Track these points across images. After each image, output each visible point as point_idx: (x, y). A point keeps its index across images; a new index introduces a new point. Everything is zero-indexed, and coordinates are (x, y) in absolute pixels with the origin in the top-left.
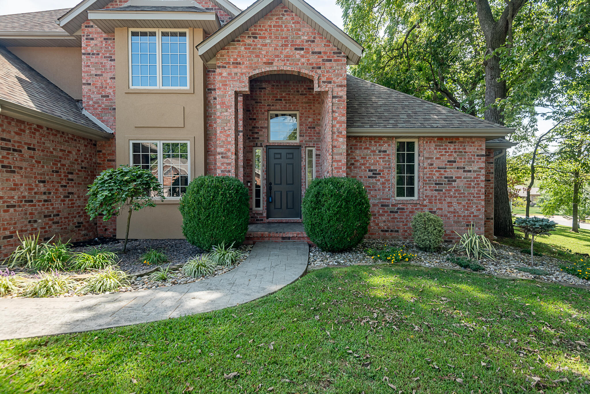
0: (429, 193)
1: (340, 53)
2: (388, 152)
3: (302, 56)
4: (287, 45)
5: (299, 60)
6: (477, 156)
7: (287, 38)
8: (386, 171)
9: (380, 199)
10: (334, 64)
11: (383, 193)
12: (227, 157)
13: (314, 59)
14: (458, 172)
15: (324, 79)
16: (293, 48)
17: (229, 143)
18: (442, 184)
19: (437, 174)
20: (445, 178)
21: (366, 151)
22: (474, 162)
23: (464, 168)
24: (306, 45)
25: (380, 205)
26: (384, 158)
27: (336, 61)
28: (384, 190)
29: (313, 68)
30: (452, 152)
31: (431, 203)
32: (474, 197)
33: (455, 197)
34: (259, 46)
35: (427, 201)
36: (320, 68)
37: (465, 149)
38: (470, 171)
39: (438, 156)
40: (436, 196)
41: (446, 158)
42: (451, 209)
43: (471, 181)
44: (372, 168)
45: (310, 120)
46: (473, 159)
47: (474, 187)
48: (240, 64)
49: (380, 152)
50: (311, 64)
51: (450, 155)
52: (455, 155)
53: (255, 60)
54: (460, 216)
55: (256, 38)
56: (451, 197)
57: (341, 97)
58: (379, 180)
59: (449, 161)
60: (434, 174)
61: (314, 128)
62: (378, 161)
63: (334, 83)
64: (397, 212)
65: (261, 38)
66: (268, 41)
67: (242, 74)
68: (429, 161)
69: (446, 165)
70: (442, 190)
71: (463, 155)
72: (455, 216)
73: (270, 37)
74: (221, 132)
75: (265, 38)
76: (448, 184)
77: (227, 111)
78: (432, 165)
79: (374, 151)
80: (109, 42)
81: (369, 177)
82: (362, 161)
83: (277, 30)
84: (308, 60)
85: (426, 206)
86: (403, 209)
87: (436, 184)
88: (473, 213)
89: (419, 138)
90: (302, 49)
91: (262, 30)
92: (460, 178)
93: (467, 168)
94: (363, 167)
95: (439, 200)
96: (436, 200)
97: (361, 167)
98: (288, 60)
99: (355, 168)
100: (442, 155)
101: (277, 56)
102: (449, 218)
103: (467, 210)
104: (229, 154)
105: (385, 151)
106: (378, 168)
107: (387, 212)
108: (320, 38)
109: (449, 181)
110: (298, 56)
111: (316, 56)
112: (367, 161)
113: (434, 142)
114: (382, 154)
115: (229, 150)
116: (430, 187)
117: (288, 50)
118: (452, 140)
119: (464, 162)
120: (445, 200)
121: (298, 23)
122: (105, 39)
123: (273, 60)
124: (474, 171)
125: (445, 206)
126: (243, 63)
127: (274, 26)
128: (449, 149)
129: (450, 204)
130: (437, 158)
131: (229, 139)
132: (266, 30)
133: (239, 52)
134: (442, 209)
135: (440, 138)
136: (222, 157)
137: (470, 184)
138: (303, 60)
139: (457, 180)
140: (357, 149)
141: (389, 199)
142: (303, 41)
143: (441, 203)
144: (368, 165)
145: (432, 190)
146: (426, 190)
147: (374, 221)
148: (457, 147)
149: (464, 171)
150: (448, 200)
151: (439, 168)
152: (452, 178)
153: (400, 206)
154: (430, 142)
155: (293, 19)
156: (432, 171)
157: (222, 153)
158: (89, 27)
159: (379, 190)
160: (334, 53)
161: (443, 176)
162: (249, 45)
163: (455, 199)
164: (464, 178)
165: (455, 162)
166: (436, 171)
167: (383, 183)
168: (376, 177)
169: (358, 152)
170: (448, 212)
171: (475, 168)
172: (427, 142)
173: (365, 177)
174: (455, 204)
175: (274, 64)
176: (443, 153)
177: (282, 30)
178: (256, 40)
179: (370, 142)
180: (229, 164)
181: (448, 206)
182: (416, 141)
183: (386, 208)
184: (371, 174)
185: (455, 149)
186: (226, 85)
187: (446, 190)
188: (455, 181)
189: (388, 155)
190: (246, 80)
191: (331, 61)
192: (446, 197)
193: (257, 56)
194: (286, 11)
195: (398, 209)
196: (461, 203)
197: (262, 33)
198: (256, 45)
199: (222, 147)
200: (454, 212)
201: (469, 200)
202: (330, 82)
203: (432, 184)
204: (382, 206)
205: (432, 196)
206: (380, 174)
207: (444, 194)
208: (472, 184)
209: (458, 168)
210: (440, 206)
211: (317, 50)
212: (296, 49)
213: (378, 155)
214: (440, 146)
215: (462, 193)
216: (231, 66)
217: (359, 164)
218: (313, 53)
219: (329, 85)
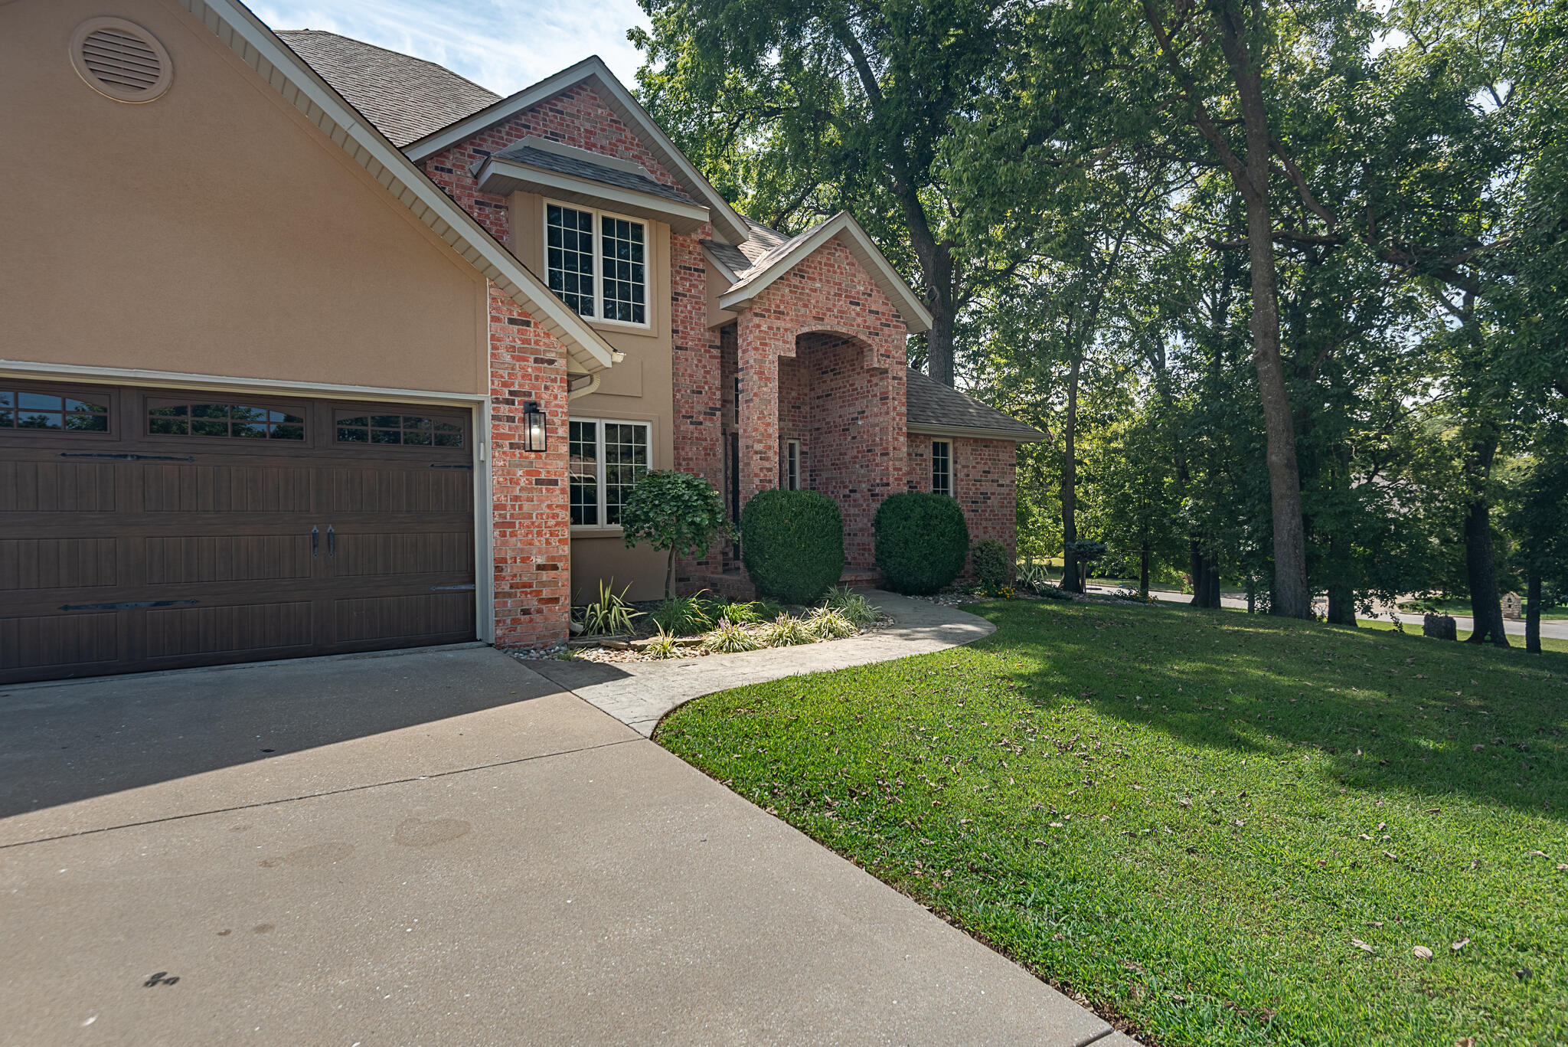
1: (899, 317)
2: (924, 457)
3: (858, 314)
4: (840, 295)
5: (854, 319)
6: (1009, 465)
7: (840, 284)
8: (923, 483)
10: (893, 331)
12: (767, 459)
13: (871, 320)
14: (992, 486)
15: (882, 351)
16: (848, 300)
17: (770, 436)
18: (978, 503)
19: (973, 488)
20: (982, 494)
22: (1006, 473)
23: (998, 481)
24: (862, 299)
26: (920, 464)
27: (896, 327)
29: (870, 333)
30: (987, 459)
32: (1007, 520)
33: (990, 520)
34: (807, 291)
36: (877, 334)
38: (1003, 486)
39: (974, 464)
41: (981, 468)
43: (1004, 498)
44: (908, 479)
45: (794, 394)
46: (1005, 470)
48: (783, 313)
49: (916, 455)
50: (868, 327)
51: (985, 464)
52: (990, 464)
53: (803, 310)
55: (803, 277)
56: (987, 519)
57: (900, 379)
59: (984, 472)
60: (971, 489)
61: (799, 408)
62: (914, 469)
63: (894, 357)
65: (809, 278)
66: (818, 285)
67: (786, 330)
68: (966, 470)
69: (981, 476)
71: (996, 464)
73: (821, 280)
74: (759, 418)
75: (814, 279)
76: (983, 503)
77: (766, 386)
80: (487, 210)
83: (829, 271)
84: (865, 321)
87: (972, 502)
89: (955, 439)
90: (858, 304)
91: (810, 267)
92: (994, 494)
93: (1000, 482)
98: (842, 318)
100: (977, 463)
101: (829, 310)
104: (771, 454)
105: (922, 455)
106: (915, 478)
108: (878, 292)
109: (984, 498)
111: (873, 317)
113: (971, 445)
114: (918, 458)
115: (770, 448)
117: (842, 303)
118: (987, 443)
120: (981, 524)
121: (853, 265)
122: (477, 202)
123: (825, 314)
124: (1007, 486)
125: (981, 532)
126: (788, 314)
127: (826, 264)
128: (984, 455)
129: (985, 530)
130: (973, 467)
131: (770, 430)
132: (815, 268)
133: (783, 296)
135: (976, 440)
136: (761, 459)
137: (1003, 503)
138: (859, 320)
142: (858, 293)
149: (999, 485)
150: (984, 523)
151: (975, 480)
152: (987, 494)
154: (966, 445)
155: (847, 258)
156: (969, 485)
157: (760, 452)
158: (442, 170)
160: (894, 316)
161: (979, 492)
162: (796, 287)
163: (990, 523)
164: (998, 494)
165: (989, 473)
166: (972, 485)
168: (912, 492)
171: (1008, 482)
172: (961, 445)
175: (826, 320)
176: (979, 460)
177: (835, 272)
178: (803, 281)
180: (770, 470)
182: (950, 441)
185: (989, 455)
186: (766, 344)
187: (982, 511)
188: (990, 498)
189: (925, 460)
190: (792, 339)
191: (889, 326)
192: (981, 519)
193: (805, 306)
194: (839, 245)
196: (995, 528)
197: (811, 270)
198: (803, 288)
199: (760, 441)
201: (1003, 524)
202: (888, 357)
203: (969, 502)
206: (916, 487)
207: (980, 515)
208: (1005, 502)
209: (992, 481)
211: (873, 308)
212: (851, 303)
213: (914, 460)
214: (975, 450)
215: (996, 515)
216: (773, 315)
218: (870, 311)
219: (888, 361)
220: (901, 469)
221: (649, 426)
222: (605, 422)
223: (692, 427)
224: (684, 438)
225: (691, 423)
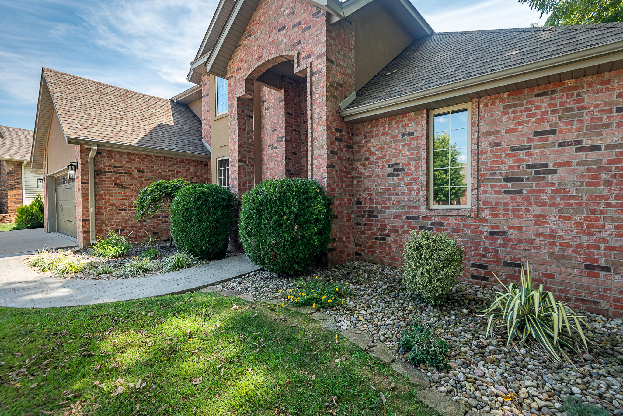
0: (491, 197)
2: (416, 135)
3: (284, 36)
4: (272, 30)
5: (282, 41)
6: (619, 110)
7: (272, 21)
8: (413, 164)
9: (404, 208)
10: (313, 30)
11: (409, 199)
13: (294, 34)
14: (562, 152)
18: (521, 180)
20: (529, 167)
21: (384, 138)
22: (607, 126)
23: (579, 142)
24: (287, 21)
25: (404, 217)
26: (409, 144)
27: (315, 24)
28: (410, 194)
29: (293, 45)
30: (544, 113)
31: (496, 216)
32: (609, 205)
33: (552, 205)
35: (488, 212)
36: (300, 42)
37: (582, 100)
38: (597, 148)
39: (512, 126)
40: (506, 204)
42: (546, 230)
43: (599, 169)
44: (393, 161)
46: (605, 120)
47: (610, 183)
49: (403, 135)
50: (292, 41)
51: (539, 121)
52: (553, 118)
53: (250, 58)
54: (568, 245)
55: (251, 35)
56: (544, 204)
57: (321, 71)
58: (403, 179)
59: (536, 134)
60: (503, 162)
62: (401, 151)
63: (314, 54)
64: (430, 229)
65: (254, 33)
66: (259, 34)
68: (492, 139)
69: (529, 141)
70: (520, 192)
71: (575, 116)
72: (553, 244)
73: (260, 29)
75: (257, 32)
76: (535, 179)
78: (497, 144)
79: (396, 136)
81: (389, 176)
82: (379, 153)
84: (290, 38)
85: (485, 221)
86: (442, 224)
87: (506, 180)
88: (605, 240)
89: (471, 99)
90: (285, 27)
91: (254, 25)
92: (568, 164)
94: (381, 162)
95: (513, 210)
96: (506, 210)
97: (377, 163)
98: (273, 47)
99: (370, 163)
100: (520, 124)
101: (265, 46)
102: (538, 247)
103: (589, 233)
105: (412, 134)
106: (401, 160)
107: (414, 228)
109: (536, 173)
110: (281, 38)
111: (296, 29)
112: (386, 152)
113: (502, 101)
114: (407, 138)
116: (492, 186)
117: (273, 35)
118: (545, 88)
119: (578, 130)
120: (527, 211)
123: (263, 52)
124: (608, 147)
125: (528, 223)
126: (243, 67)
127: (263, 15)
128: (538, 108)
129: (540, 220)
130: (508, 131)
132: (257, 23)
133: (240, 57)
134: (520, 229)
135: (516, 89)
137: (597, 177)
138: (285, 40)
139: (560, 170)
140: (371, 137)
141: (418, 208)
142: (284, 18)
143: (518, 216)
144: (387, 158)
145: (497, 192)
146: (485, 192)
147: (396, 241)
148: (557, 101)
151: (513, 149)
152: (546, 165)
153: (436, 219)
154: (493, 103)
156: (499, 156)
159: (403, 194)
160: (313, 16)
161: (523, 165)
162: (246, 46)
163: (555, 210)
164: (578, 164)
165: (553, 132)
166: (508, 156)
167: (409, 184)
168: (398, 175)
169: (373, 141)
170: (537, 235)
171: (613, 140)
172: (486, 105)
173: (384, 175)
174: (553, 220)
175: (263, 56)
176: (524, 118)
177: (269, 16)
178: (250, 38)
179: (390, 124)
181: (536, 224)
182: (468, 106)
183: (413, 222)
184: (391, 171)
185: (550, 105)
187: (530, 192)
188: (554, 172)
189: (417, 139)
190: (243, 83)
191: (310, 27)
192: (530, 204)
193: (252, 55)
195: (433, 224)
196: (569, 218)
198: (250, 43)
200: (552, 237)
201: (593, 212)
202: (309, 56)
203: (499, 180)
204: (407, 218)
205: (497, 204)
206: (403, 169)
207: (528, 198)
208: (604, 175)
209: (560, 144)
210: (516, 222)
211: (297, 21)
212: (279, 30)
213: (400, 141)
214: (515, 106)
215: (572, 197)
216: (236, 74)
217: (375, 158)
218: (294, 27)
219: (308, 60)
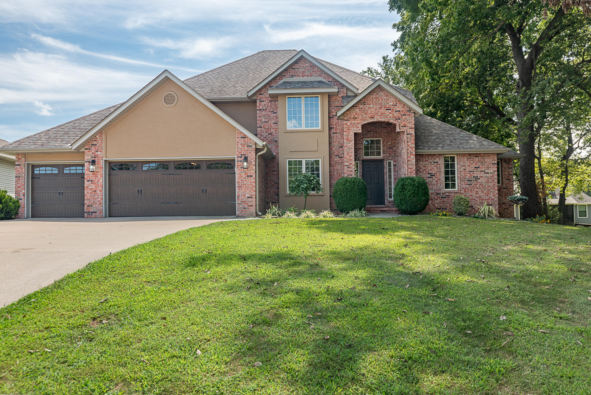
0: (464, 186)
1: (411, 111)
2: (439, 163)
3: (390, 113)
4: (382, 108)
5: (388, 115)
6: (492, 164)
7: (382, 104)
8: (438, 174)
9: (435, 190)
10: (407, 117)
11: (437, 187)
12: (350, 168)
13: (396, 114)
14: (481, 173)
15: (402, 125)
16: (385, 109)
17: (351, 160)
18: (472, 181)
19: (469, 175)
20: (474, 177)
21: (426, 162)
22: (490, 168)
23: (485, 171)
24: (392, 107)
25: (435, 194)
26: (436, 166)
27: (408, 115)
28: (437, 185)
29: (396, 119)
30: (477, 162)
31: (466, 192)
32: (491, 188)
33: (480, 188)
34: (367, 109)
35: (463, 191)
36: (400, 119)
37: (485, 160)
38: (488, 173)
39: (469, 165)
40: (468, 188)
41: (473, 166)
42: (478, 195)
43: (489, 179)
44: (430, 172)
45: (389, 143)
46: (490, 166)
47: (491, 182)
48: (356, 118)
49: (434, 163)
50: (395, 117)
51: (476, 164)
52: (479, 164)
53: (365, 116)
54: (483, 199)
55: (365, 104)
56: (478, 188)
57: (412, 134)
58: (434, 179)
59: (475, 168)
60: (467, 175)
61: (392, 148)
62: (433, 168)
63: (408, 126)
64: (445, 198)
65: (367, 104)
66: (371, 106)
67: (358, 123)
68: (464, 167)
69: (474, 169)
70: (472, 185)
71: (483, 164)
72: (480, 199)
73: (373, 104)
74: (347, 154)
75: (370, 104)
76: (475, 181)
77: (350, 143)
78: (465, 170)
79: (431, 162)
80: (273, 102)
81: (428, 177)
82: (424, 168)
83: (376, 100)
84: (393, 115)
85: (462, 194)
86: (449, 196)
87: (468, 181)
88: (491, 197)
89: (457, 154)
90: (390, 109)
91: (368, 100)
92: (483, 177)
93: (486, 172)
94: (424, 172)
95: (470, 190)
96: (468, 190)
98: (382, 115)
99: (419, 172)
100: (471, 164)
101: (377, 114)
102: (477, 201)
103: (487, 196)
104: (351, 166)
105: (437, 162)
106: (433, 172)
107: (439, 198)
108: (399, 103)
109: (476, 179)
110: (388, 113)
111: (397, 113)
112: (427, 168)
113: (466, 156)
114: (435, 164)
115: (351, 164)
116: (464, 183)
117: (383, 110)
118: (477, 155)
119: (485, 168)
120: (474, 190)
121: (388, 96)
122: (270, 101)
123: (375, 116)
124: (490, 173)
125: (474, 193)
126: (358, 118)
127: (375, 98)
128: (475, 160)
129: (477, 193)
130: (468, 166)
131: (351, 158)
132: (370, 100)
133: (356, 112)
134: (472, 196)
135: (470, 154)
136: (348, 168)
137: (489, 181)
138: (390, 115)
139: (481, 178)
140: (420, 161)
141: (441, 190)
142: (390, 105)
143: (471, 192)
144: (427, 171)
145: (466, 185)
146: (462, 184)
147: (432, 203)
148: (480, 159)
149: (485, 173)
150: (476, 190)
151: (469, 171)
152: (478, 177)
153: (447, 194)
154: (464, 157)
155: (385, 94)
156: (466, 173)
157: (347, 166)
158: (261, 94)
159: (434, 185)
160: (407, 111)
161: (472, 176)
162: (361, 108)
163: (480, 190)
164: (485, 177)
165: (479, 168)
166: (468, 173)
167: (437, 181)
168: (432, 177)
169: (421, 163)
170: (476, 197)
171: (491, 171)
172: (462, 157)
173: (426, 177)
174: (480, 192)
175: (375, 118)
176: (472, 163)
177: (379, 100)
178: (365, 106)
179: (428, 157)
180: (351, 171)
181: (476, 194)
182: (455, 156)
183: (439, 195)
184: (429, 176)
185: (479, 160)
186: (349, 129)
187: (474, 184)
188: (479, 179)
189: (439, 164)
190: (360, 126)
191: (405, 115)
192: (474, 188)
193: (366, 114)
194: (381, 90)
195: (446, 196)
196: (483, 192)
197: (368, 102)
198: (365, 108)
199: (347, 162)
200: (480, 197)
201: (488, 190)
202: (406, 126)
203: (466, 181)
204: (436, 194)
205: (466, 188)
206: (434, 175)
207: (473, 186)
208: (490, 180)
209: (481, 171)
210: (470, 193)
211: (398, 110)
212: (386, 110)
213: (433, 165)
214: (470, 158)
215: (484, 186)
216: (352, 120)
217: (422, 170)
218: (396, 111)
219: (405, 128)
220: (412, 168)
221: (320, 160)
222: (305, 160)
223: (339, 159)
224: (336, 163)
225: (339, 158)
